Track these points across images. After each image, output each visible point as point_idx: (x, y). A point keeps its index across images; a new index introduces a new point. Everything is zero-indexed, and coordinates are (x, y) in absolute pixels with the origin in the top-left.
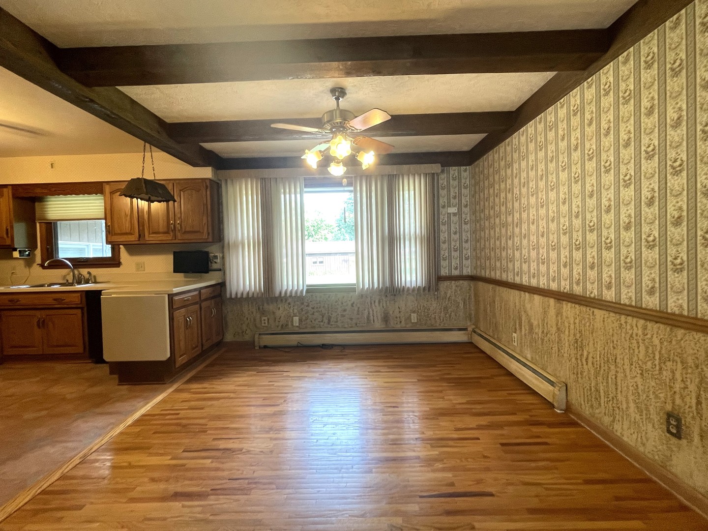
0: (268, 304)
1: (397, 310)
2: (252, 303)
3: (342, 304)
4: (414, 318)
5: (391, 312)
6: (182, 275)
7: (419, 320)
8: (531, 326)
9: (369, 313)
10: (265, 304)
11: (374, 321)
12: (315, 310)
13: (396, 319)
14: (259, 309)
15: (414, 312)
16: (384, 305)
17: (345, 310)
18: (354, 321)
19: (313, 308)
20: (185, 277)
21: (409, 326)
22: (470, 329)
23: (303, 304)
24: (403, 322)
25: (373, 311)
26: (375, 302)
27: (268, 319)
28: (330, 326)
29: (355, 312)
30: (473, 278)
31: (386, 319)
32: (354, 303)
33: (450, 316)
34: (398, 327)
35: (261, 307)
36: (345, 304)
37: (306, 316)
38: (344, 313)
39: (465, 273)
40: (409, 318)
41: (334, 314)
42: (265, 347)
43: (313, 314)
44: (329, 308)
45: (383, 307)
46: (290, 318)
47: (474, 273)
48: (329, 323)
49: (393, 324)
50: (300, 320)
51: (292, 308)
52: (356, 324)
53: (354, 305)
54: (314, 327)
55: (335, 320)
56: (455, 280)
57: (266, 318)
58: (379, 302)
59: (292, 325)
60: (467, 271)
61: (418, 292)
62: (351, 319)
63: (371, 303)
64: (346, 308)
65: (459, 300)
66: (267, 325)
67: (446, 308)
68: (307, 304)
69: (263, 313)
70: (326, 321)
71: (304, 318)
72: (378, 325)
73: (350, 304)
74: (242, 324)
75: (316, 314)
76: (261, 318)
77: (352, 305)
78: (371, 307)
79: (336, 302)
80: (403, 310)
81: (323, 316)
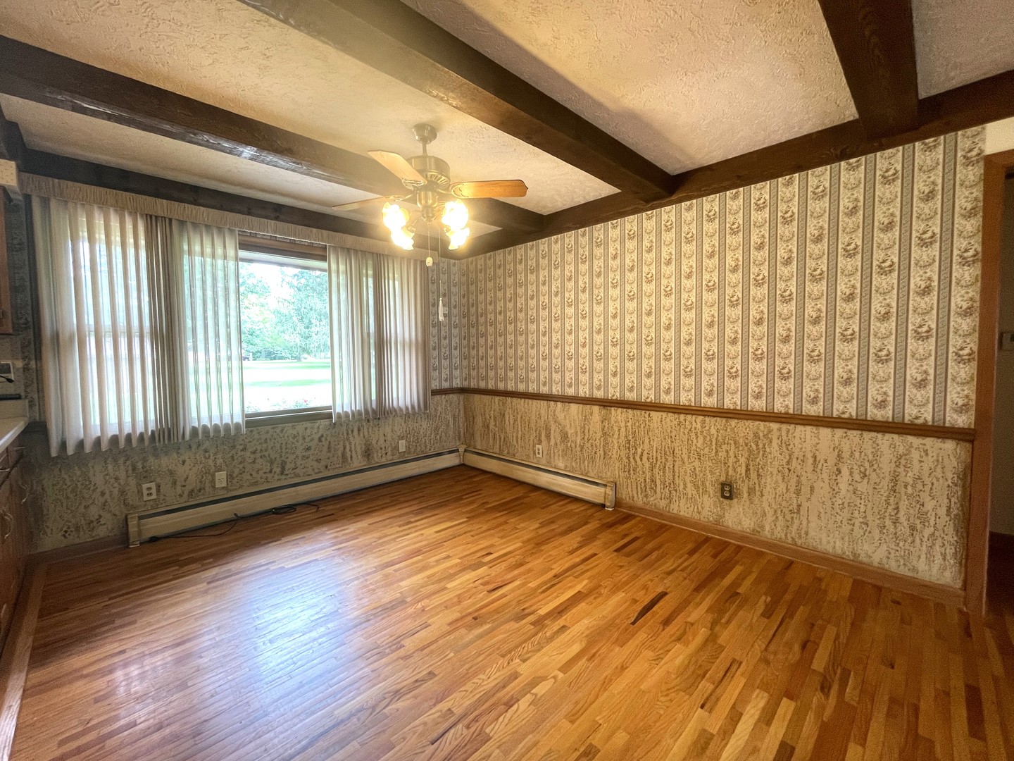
0: (157, 456)
1: (382, 438)
2: (115, 460)
3: (304, 439)
4: (402, 446)
5: (374, 442)
7: (408, 447)
8: (565, 436)
9: (345, 448)
10: (151, 459)
11: (351, 457)
12: (258, 455)
13: (380, 451)
14: (134, 469)
15: (402, 438)
16: (366, 433)
17: (309, 449)
18: (323, 463)
19: (254, 453)
21: (396, 458)
22: (462, 450)
23: (233, 447)
24: (389, 453)
25: (350, 443)
26: (352, 431)
27: (158, 486)
28: (283, 477)
29: (325, 449)
30: (462, 391)
31: (368, 453)
32: (322, 436)
33: (441, 437)
34: (383, 461)
35: (140, 465)
36: (308, 439)
37: (241, 466)
38: (306, 454)
39: (454, 385)
40: (397, 448)
41: (291, 457)
42: (154, 539)
43: (254, 462)
44: (281, 448)
45: (364, 437)
46: (209, 474)
47: (465, 384)
48: (282, 472)
49: (378, 459)
50: (230, 477)
51: (212, 458)
52: (327, 467)
53: (323, 439)
55: (293, 466)
56: (445, 394)
57: (153, 485)
58: (359, 430)
59: (214, 487)
60: (457, 383)
61: (408, 415)
62: (319, 461)
63: (348, 434)
64: (309, 445)
65: (450, 418)
66: (154, 496)
67: (437, 429)
68: (241, 447)
69: (146, 475)
70: (278, 470)
71: (237, 471)
72: (358, 463)
73: (316, 437)
74: (86, 507)
75: (259, 461)
76: (139, 485)
77: (320, 440)
78: (348, 439)
79: (295, 437)
80: (389, 438)
81: (272, 463)
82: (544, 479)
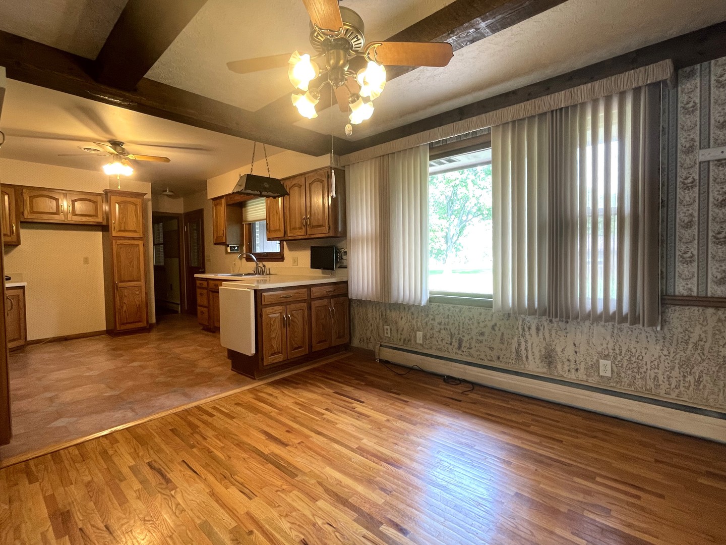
0: (390, 310)
1: (571, 349)
2: (376, 307)
3: (479, 323)
4: (606, 368)
5: (559, 349)
6: (319, 271)
7: (617, 375)
9: (519, 345)
10: (388, 311)
11: (527, 357)
12: (442, 327)
13: (567, 363)
14: (382, 315)
15: (606, 357)
16: (547, 336)
17: (482, 334)
18: (494, 353)
19: (440, 324)
20: (323, 273)
21: (593, 381)
23: (427, 316)
24: (582, 370)
25: (526, 341)
26: (529, 328)
27: (391, 329)
28: (460, 352)
29: (498, 340)
31: (549, 360)
32: (496, 325)
33: (698, 381)
34: (572, 377)
35: (384, 314)
36: (482, 325)
37: (431, 332)
38: (480, 338)
40: (596, 367)
41: (467, 337)
42: (387, 362)
43: (439, 332)
44: (459, 326)
45: (544, 339)
46: (414, 330)
48: (459, 348)
49: (561, 371)
50: (425, 337)
51: (415, 320)
52: (499, 358)
53: (497, 329)
54: (440, 349)
55: (467, 345)
56: (717, 308)
57: (388, 327)
58: (538, 329)
59: (416, 341)
62: (492, 349)
63: (523, 329)
64: (483, 330)
66: (389, 335)
68: (432, 317)
69: (386, 321)
70: (456, 345)
71: (428, 335)
72: (536, 367)
73: (490, 324)
74: (366, 330)
75: (443, 331)
76: (383, 325)
77: (493, 327)
78: (524, 336)
79: (470, 319)
80: (583, 349)
81: (452, 336)
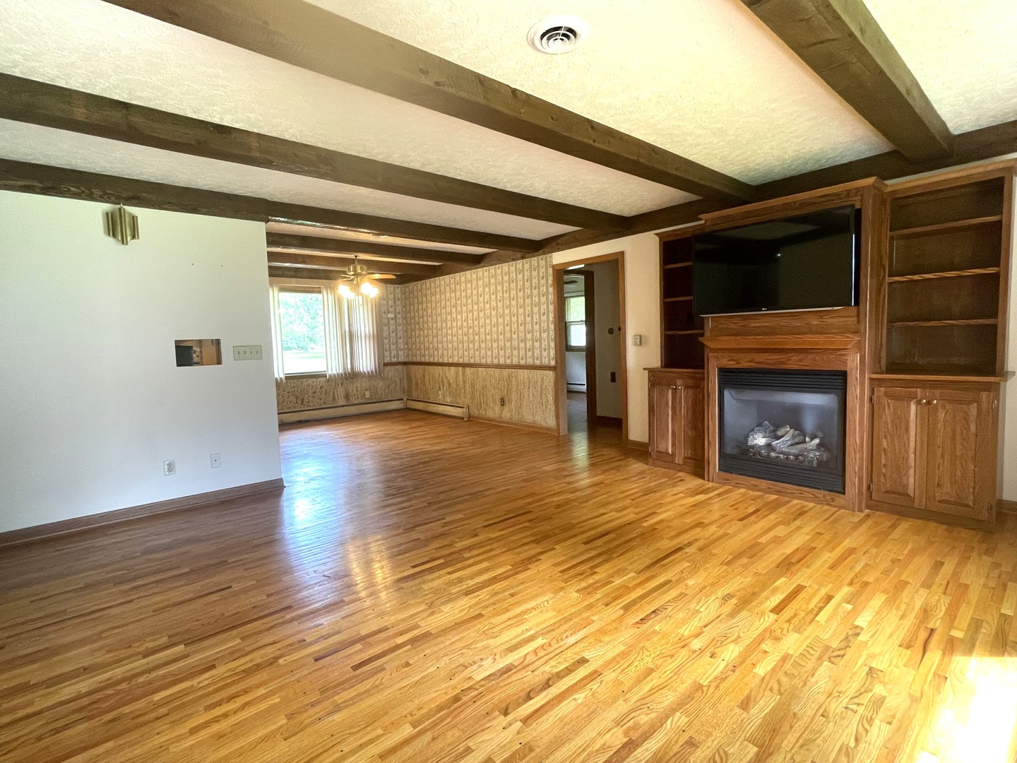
1: (355, 390)
3: (313, 387)
4: (367, 394)
5: (351, 391)
7: (371, 396)
8: (450, 384)
9: (334, 393)
11: (338, 398)
12: (291, 394)
13: (354, 396)
15: (367, 390)
16: (346, 386)
17: (315, 392)
18: (323, 401)
19: (289, 392)
21: (364, 401)
22: (405, 399)
24: (360, 398)
25: (337, 391)
26: (338, 384)
28: (303, 406)
29: (324, 393)
30: (405, 364)
31: (347, 396)
32: (322, 386)
33: (391, 391)
34: (356, 402)
37: (283, 399)
38: (314, 395)
39: (400, 360)
40: (364, 394)
41: (307, 396)
43: (289, 397)
44: (301, 391)
45: (345, 388)
47: (406, 360)
48: (302, 404)
49: (353, 400)
52: (325, 402)
53: (323, 388)
54: (289, 408)
55: (307, 401)
56: (394, 365)
58: (342, 384)
60: (402, 359)
61: (370, 376)
62: (321, 399)
63: (335, 386)
64: (316, 390)
65: (397, 379)
67: (388, 387)
68: (283, 389)
70: (300, 403)
71: (281, 401)
72: (342, 402)
73: (319, 387)
75: (291, 397)
77: (321, 388)
78: (336, 388)
79: (308, 386)
80: (359, 389)
81: (297, 398)
82: (441, 409)
